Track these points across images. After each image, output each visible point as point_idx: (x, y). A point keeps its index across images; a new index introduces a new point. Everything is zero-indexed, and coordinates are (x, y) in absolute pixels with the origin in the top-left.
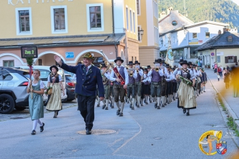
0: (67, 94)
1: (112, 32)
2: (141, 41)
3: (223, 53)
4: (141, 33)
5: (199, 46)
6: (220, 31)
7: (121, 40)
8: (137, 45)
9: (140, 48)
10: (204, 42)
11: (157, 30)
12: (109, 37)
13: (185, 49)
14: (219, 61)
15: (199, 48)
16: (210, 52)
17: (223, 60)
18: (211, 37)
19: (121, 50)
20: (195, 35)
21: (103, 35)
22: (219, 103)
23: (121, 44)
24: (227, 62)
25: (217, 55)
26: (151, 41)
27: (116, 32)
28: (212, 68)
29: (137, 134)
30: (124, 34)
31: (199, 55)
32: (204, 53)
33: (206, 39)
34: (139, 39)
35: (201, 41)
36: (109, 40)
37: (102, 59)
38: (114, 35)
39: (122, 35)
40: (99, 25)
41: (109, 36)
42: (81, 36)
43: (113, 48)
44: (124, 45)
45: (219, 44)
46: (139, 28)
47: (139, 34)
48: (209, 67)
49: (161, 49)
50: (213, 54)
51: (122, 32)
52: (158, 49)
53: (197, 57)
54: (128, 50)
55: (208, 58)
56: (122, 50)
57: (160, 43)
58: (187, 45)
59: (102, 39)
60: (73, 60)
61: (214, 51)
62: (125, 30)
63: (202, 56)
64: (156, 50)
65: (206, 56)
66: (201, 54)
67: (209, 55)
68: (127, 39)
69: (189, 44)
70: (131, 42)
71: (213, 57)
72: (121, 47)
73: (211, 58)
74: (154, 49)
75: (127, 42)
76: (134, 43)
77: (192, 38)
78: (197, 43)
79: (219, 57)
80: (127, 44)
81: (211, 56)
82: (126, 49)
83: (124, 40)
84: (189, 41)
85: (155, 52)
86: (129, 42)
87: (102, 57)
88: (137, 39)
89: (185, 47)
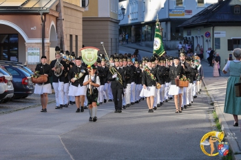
2: (87, 9)
8: (80, 16)
9: (85, 20)
10: (194, 13)
14: (218, 47)
15: (185, 24)
16: (203, 32)
17: (224, 45)
19: (50, 23)
24: (230, 48)
25: (216, 36)
32: (194, 34)
33: (197, 9)
34: (84, 5)
35: (189, 12)
44: (57, 15)
45: (219, 18)
50: (208, 35)
52: (117, 22)
53: (182, 38)
54: (64, 24)
55: (200, 41)
56: (53, 23)
58: (166, 17)
59: (18, 3)
61: (210, 30)
63: (190, 37)
64: (113, 24)
65: (197, 37)
66: (189, 34)
67: (202, 36)
68: (62, 5)
69: (169, 15)
70: (69, 10)
71: (209, 39)
72: (52, 18)
73: (205, 40)
74: (109, 23)
75: (62, 9)
76: (73, 11)
77: (175, 6)
78: (183, 15)
79: (218, 40)
80: (62, 14)
81: (205, 38)
82: (59, 22)
83: (57, 6)
84: (170, 10)
85: (109, 28)
86: (66, 9)
87: (17, 34)
88: (81, 5)
89: (163, 21)
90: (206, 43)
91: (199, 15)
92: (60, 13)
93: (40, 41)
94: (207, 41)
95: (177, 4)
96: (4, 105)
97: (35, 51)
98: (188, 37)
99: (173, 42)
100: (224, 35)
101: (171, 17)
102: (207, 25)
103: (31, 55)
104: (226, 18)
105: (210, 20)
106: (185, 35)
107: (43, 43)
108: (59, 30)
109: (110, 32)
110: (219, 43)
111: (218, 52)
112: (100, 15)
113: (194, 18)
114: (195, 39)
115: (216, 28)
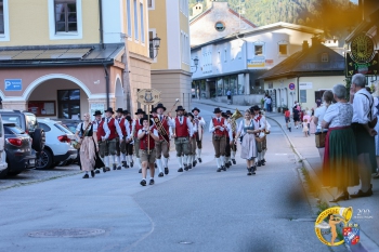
0: (7, 161)
1: (97, 41)
2: (155, 60)
3: (311, 85)
4: (155, 43)
5: (266, 71)
6: (306, 43)
7: (117, 57)
8: (148, 68)
9: (153, 73)
10: (275, 64)
11: (186, 38)
12: (91, 50)
13: (241, 76)
14: (305, 100)
15: (265, 76)
16: (286, 84)
17: (311, 98)
18: (289, 55)
19: (115, 76)
20: (258, 48)
21: (81, 47)
22: (302, 177)
23: (116, 64)
25: (301, 88)
26: (175, 59)
27: (105, 42)
29: (147, 235)
30: (123, 44)
32: (276, 86)
33: (278, 59)
34: (152, 56)
35: (270, 62)
36: (92, 56)
37: (79, 94)
38: (103, 46)
39: (118, 46)
40: (73, 27)
41: (92, 48)
42: (37, 48)
43: (100, 72)
44: (122, 66)
45: (305, 68)
46: (151, 33)
47: (151, 46)
49: (194, 76)
50: (292, 87)
51: (118, 40)
52: (189, 75)
53: (262, 92)
54: (131, 77)
55: (284, 94)
56: (118, 76)
57: (193, 63)
58: (244, 68)
59: (79, 55)
60: (21, 95)
61: (295, 81)
62: (124, 37)
63: (272, 89)
64: (185, 77)
65: (279, 90)
66: (271, 86)
67: (286, 89)
68: (128, 55)
69: (247, 66)
70: (136, 62)
71: (293, 91)
72: (117, 70)
73: (289, 93)
74: (181, 76)
75: (128, 60)
76: (141, 63)
77: (254, 56)
78: (263, 65)
79: (304, 92)
80: (129, 65)
81: (289, 91)
82: (125, 75)
83: (122, 57)
84: (248, 60)
85: (182, 81)
86: (132, 60)
87: (79, 89)
88: (148, 56)
89: (241, 73)
90: (290, 96)
92: (126, 64)
93: (104, 96)
94: (291, 94)
95: (256, 54)
97: (99, 108)
98: (269, 90)
99: (253, 97)
100: (311, 87)
101: (250, 68)
102: (291, 76)
104: (313, 67)
105: (294, 70)
106: (266, 88)
107: (108, 99)
108: (125, 84)
109: (181, 86)
110: (305, 96)
111: (304, 106)
112: (170, 68)
113: (276, 69)
114: (278, 92)
115: (301, 79)
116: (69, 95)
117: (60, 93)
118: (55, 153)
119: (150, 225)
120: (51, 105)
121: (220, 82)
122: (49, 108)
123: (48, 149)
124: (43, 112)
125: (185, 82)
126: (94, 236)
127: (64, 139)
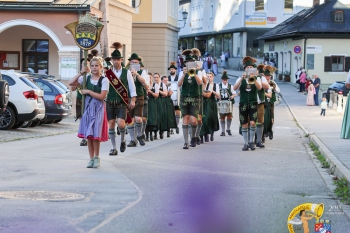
3: (320, 49)
5: (266, 30)
7: (94, 3)
8: (129, 20)
9: (135, 26)
10: (279, 21)
13: (236, 35)
14: (312, 67)
15: (266, 35)
16: (290, 46)
17: (320, 64)
20: (259, 4)
22: (311, 153)
23: (92, 12)
24: (328, 68)
25: (308, 52)
26: (161, 11)
28: (294, 80)
31: (266, 50)
32: (279, 48)
33: (283, 15)
34: (134, 5)
35: (272, 19)
45: (313, 27)
48: (288, 78)
49: (182, 33)
50: (297, 50)
52: (176, 31)
53: (261, 55)
54: (109, 29)
55: (287, 58)
57: (181, 17)
58: (241, 25)
61: (301, 43)
63: (273, 52)
64: (171, 33)
65: (282, 53)
66: (272, 49)
67: (290, 52)
68: (107, 2)
69: (245, 24)
70: (116, 10)
71: (298, 55)
73: (293, 57)
74: (166, 31)
75: (107, 8)
76: (121, 12)
77: (254, 11)
78: (264, 23)
79: (311, 57)
80: (107, 14)
81: (294, 54)
83: (100, 4)
84: (246, 17)
85: (166, 37)
86: (112, 8)
87: (48, 39)
88: (131, 4)
89: (237, 31)
90: (294, 61)
91: (287, 23)
92: (104, 13)
93: (77, 49)
94: (296, 58)
95: (256, 9)
96: (32, 129)
97: (70, 63)
98: (270, 53)
100: (320, 51)
101: (248, 26)
102: (296, 37)
103: (65, 67)
104: (324, 27)
105: (301, 30)
109: (166, 43)
110: (313, 62)
112: (155, 20)
113: (280, 28)
114: (280, 56)
115: (309, 41)
116: (36, 46)
117: (25, 42)
118: (20, 112)
119: (137, 193)
120: (15, 57)
121: (211, 42)
122: (12, 60)
123: (11, 106)
124: (5, 65)
125: (171, 38)
126: (72, 201)
127: (31, 95)
